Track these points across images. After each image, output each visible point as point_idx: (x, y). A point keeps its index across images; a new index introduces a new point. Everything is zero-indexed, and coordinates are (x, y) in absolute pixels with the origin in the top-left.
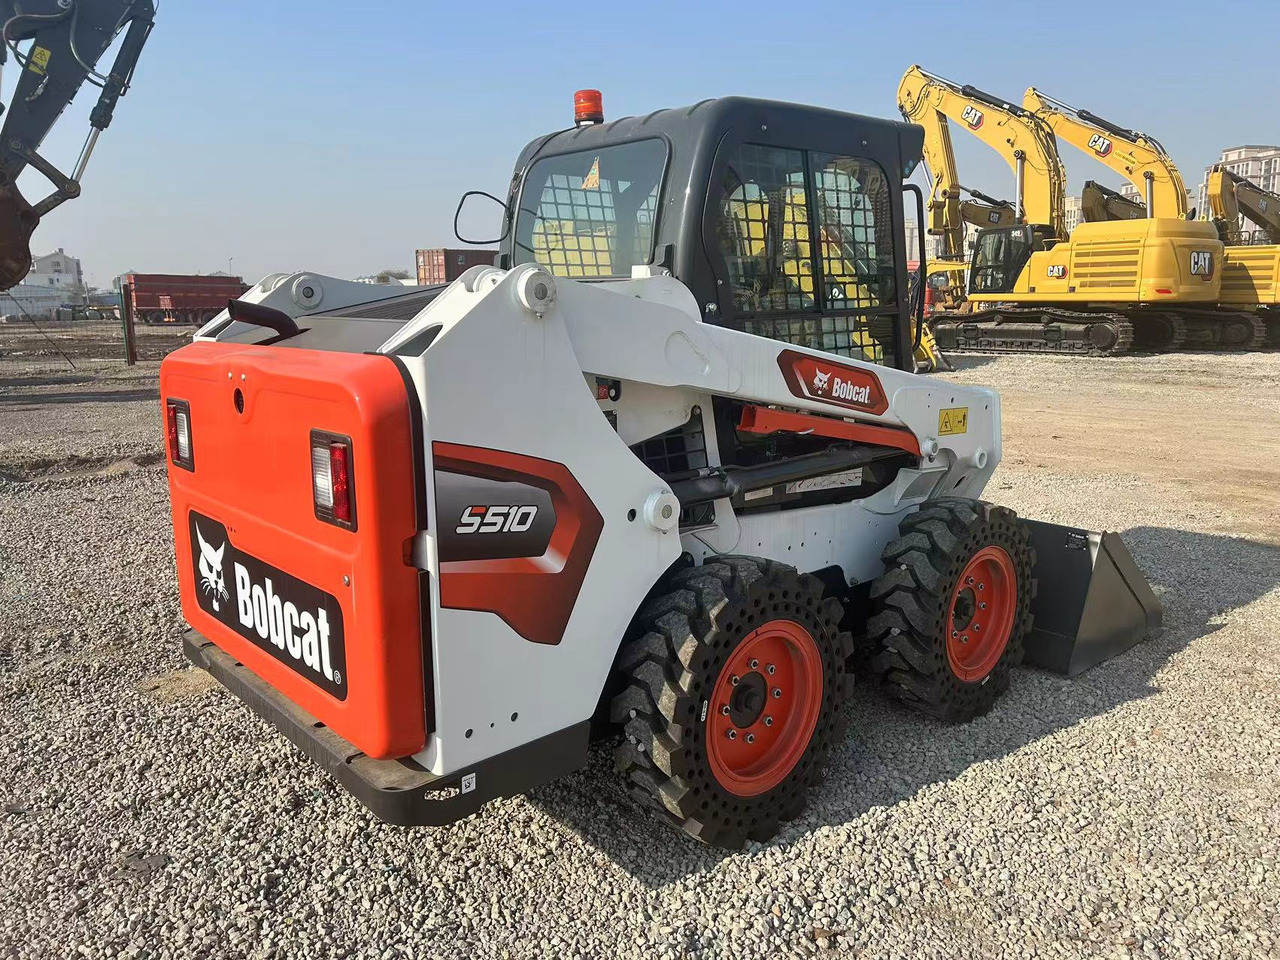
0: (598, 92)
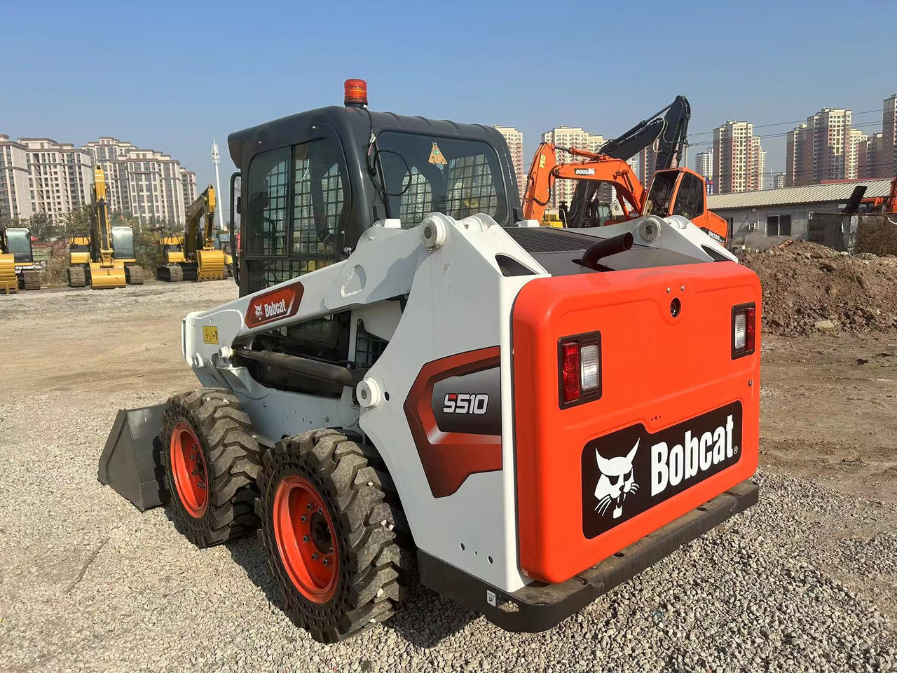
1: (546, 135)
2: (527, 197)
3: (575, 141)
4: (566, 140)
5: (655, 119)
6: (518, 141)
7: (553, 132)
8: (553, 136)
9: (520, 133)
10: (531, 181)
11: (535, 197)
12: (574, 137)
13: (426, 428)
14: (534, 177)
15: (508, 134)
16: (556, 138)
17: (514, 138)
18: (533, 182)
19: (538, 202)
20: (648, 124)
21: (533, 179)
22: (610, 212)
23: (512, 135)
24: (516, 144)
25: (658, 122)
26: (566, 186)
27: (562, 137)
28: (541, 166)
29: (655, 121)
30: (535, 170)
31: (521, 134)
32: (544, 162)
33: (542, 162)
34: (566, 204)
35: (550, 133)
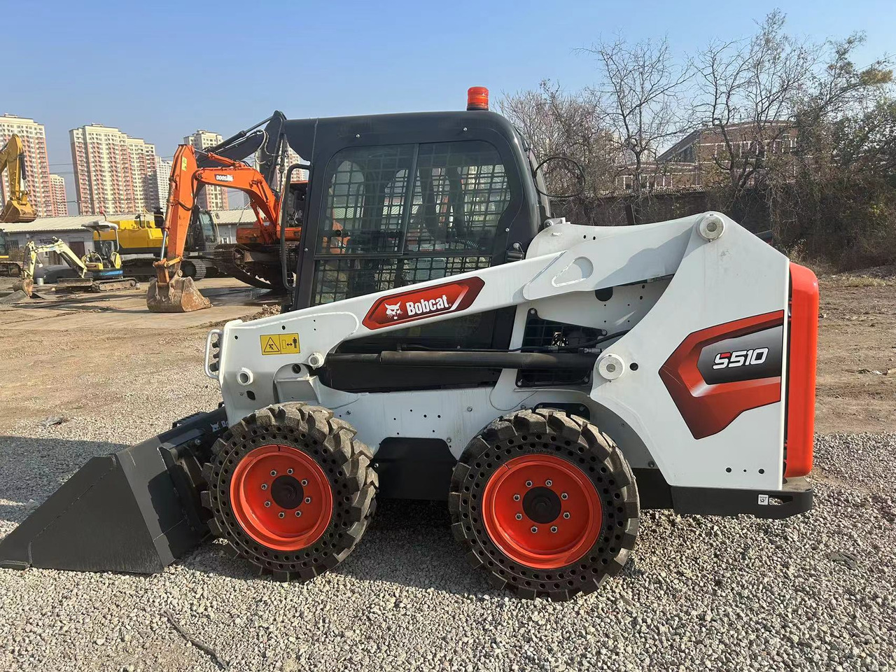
0: (469, 91)
1: (75, 132)
2: (171, 201)
3: (111, 142)
4: (100, 140)
5: (255, 130)
6: (39, 135)
7: (84, 129)
8: (84, 134)
9: (41, 127)
10: (174, 184)
11: (180, 201)
12: (110, 137)
13: (688, 384)
14: (178, 180)
15: (24, 126)
16: (88, 137)
17: (34, 132)
18: (176, 184)
19: (182, 206)
20: (248, 135)
21: (176, 182)
22: (211, 219)
23: (31, 128)
24: (37, 138)
25: (258, 133)
26: (106, 190)
27: (95, 136)
28: (183, 168)
29: (255, 133)
30: (177, 172)
31: (43, 127)
32: (185, 165)
33: (184, 165)
34: (161, 210)
35: (80, 130)
